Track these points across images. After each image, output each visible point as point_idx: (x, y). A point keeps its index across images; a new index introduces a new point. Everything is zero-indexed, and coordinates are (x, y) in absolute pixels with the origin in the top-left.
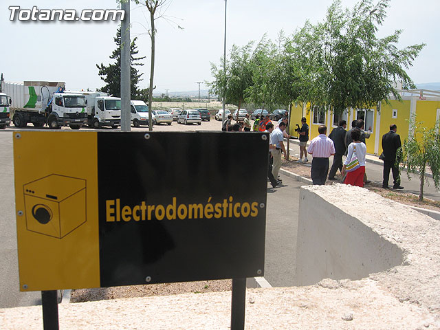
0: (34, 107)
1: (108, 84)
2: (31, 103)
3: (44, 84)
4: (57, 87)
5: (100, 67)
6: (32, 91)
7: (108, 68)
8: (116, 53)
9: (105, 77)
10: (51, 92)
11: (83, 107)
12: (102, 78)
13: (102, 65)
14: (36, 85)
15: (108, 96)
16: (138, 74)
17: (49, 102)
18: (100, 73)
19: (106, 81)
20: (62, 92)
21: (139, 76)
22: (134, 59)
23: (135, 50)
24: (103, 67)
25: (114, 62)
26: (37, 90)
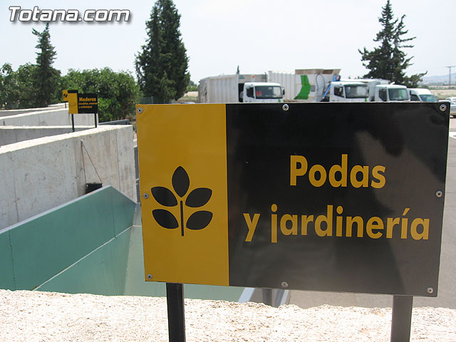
0: (306, 98)
1: (370, 70)
2: (303, 94)
3: (319, 72)
4: (332, 75)
5: (363, 52)
6: (305, 80)
7: (372, 53)
8: (380, 36)
9: (367, 63)
10: (327, 80)
11: (365, 97)
12: (364, 65)
13: (365, 50)
14: (310, 73)
15: (389, 83)
16: (406, 58)
17: (324, 92)
18: (364, 59)
19: (369, 67)
20: (339, 80)
21: (408, 60)
22: (401, 41)
23: (403, 30)
24: (366, 52)
25: (379, 44)
26: (312, 79)
